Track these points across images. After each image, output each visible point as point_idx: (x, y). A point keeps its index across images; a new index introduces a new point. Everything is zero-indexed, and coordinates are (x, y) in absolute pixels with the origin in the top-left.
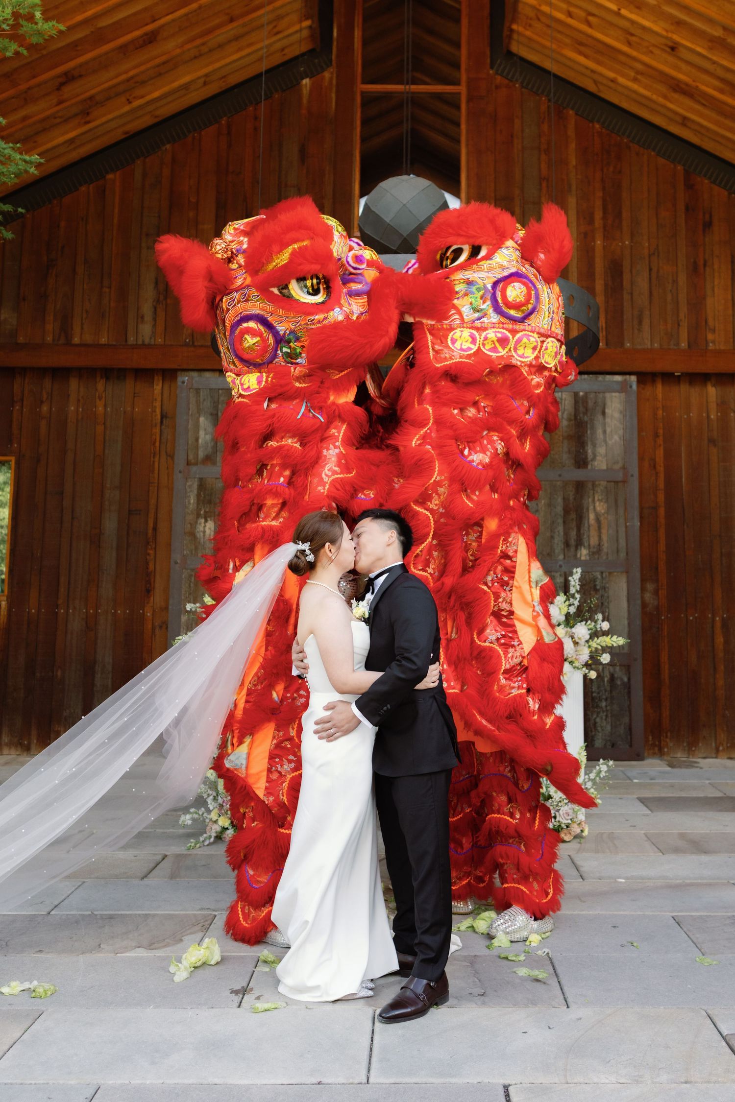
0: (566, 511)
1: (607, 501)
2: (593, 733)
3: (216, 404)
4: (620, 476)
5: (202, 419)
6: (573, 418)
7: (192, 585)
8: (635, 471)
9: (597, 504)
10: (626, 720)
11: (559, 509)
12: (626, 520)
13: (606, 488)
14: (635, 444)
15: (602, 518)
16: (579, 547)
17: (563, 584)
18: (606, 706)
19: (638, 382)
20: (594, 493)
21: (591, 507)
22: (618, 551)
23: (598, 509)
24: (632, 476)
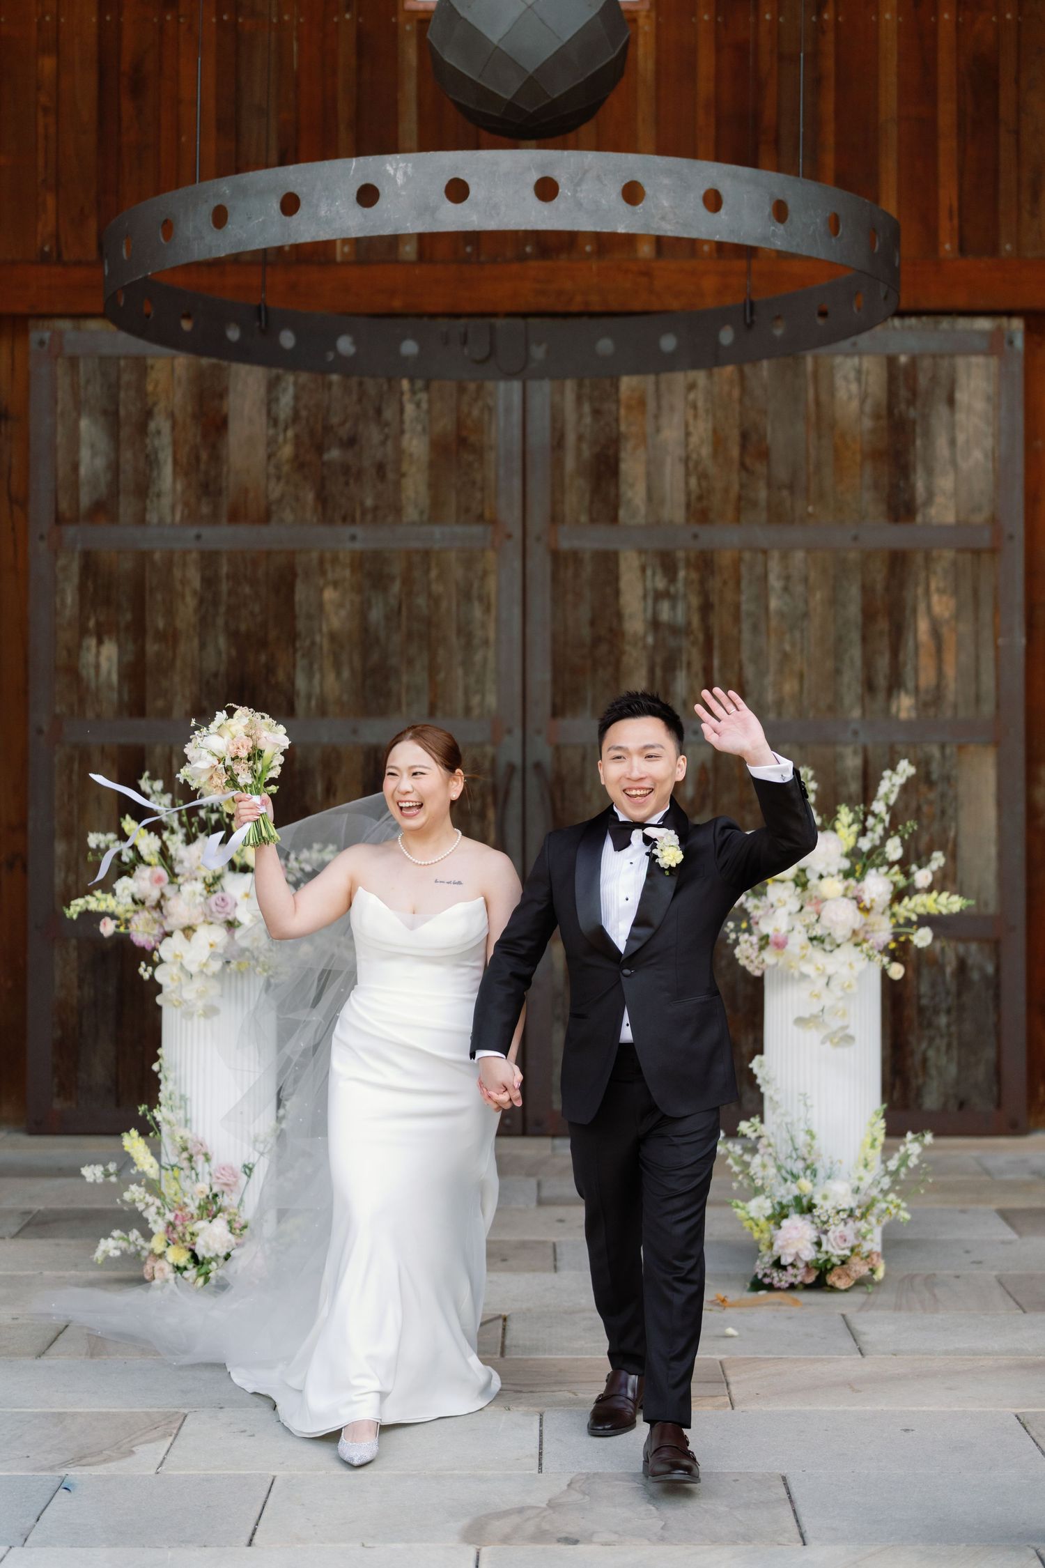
0: (868, 615)
1: (956, 592)
2: (920, 1081)
3: (113, 389)
4: (985, 539)
5: (84, 424)
6: (884, 412)
7: (75, 778)
8: (1017, 527)
9: (935, 598)
10: (989, 1053)
11: (853, 610)
12: (996, 636)
13: (954, 563)
14: (1019, 467)
15: (945, 631)
16: (895, 693)
17: (859, 773)
18: (949, 1025)
19: (1029, 330)
20: (927, 577)
21: (922, 607)
22: (978, 699)
23: (937, 609)
24: (1011, 537)
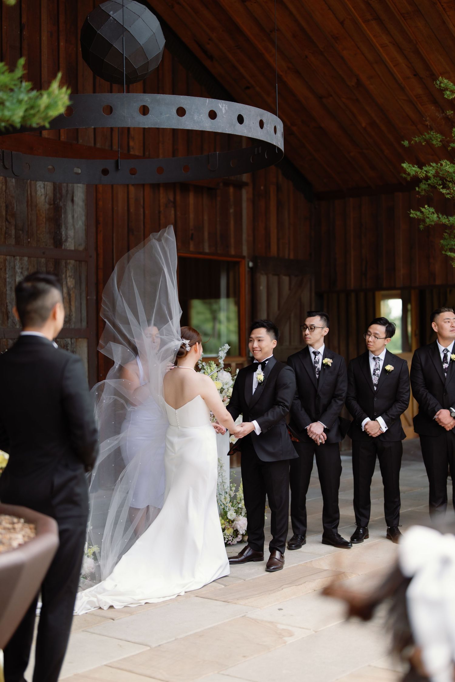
1: (75, 277)
4: (83, 256)
6: (52, 203)
8: (93, 253)
9: (68, 279)
12: (87, 295)
13: (74, 266)
14: (93, 229)
15: (71, 292)
20: (66, 270)
21: (64, 283)
22: (81, 320)
23: (69, 284)
24: (91, 257)
